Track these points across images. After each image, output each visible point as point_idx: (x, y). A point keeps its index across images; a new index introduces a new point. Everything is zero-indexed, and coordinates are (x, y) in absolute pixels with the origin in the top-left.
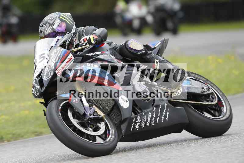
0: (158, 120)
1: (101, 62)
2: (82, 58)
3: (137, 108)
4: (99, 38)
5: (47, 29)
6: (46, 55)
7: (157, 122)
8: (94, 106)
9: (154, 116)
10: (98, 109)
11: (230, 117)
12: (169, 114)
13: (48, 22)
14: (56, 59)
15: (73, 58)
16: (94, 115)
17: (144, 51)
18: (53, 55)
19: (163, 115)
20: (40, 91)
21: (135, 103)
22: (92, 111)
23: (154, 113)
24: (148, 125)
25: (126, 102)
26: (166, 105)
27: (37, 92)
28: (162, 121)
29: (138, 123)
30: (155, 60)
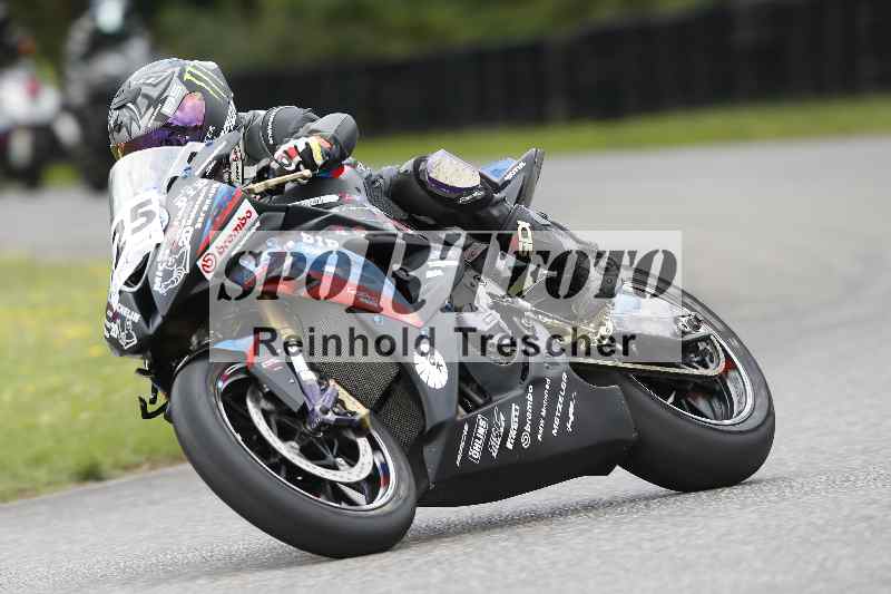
0: (541, 431)
2: (283, 214)
3: (472, 390)
4: (335, 148)
5: (141, 117)
6: (156, 208)
8: (332, 383)
9: (529, 415)
10: (347, 394)
13: (143, 91)
14: (196, 219)
15: (255, 215)
16: (335, 413)
17: (483, 193)
18: (183, 204)
19: (557, 413)
20: (144, 332)
21: (469, 373)
22: (328, 399)
23: (529, 405)
24: (509, 446)
25: (439, 366)
26: (565, 376)
27: (129, 336)
28: (554, 432)
29: (479, 439)
30: (519, 225)
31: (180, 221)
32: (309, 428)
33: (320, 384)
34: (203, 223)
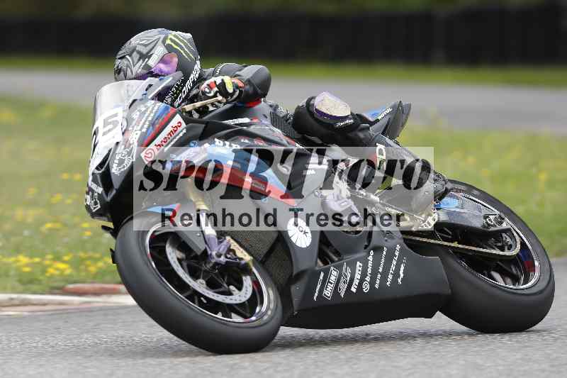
0: (378, 282)
1: (249, 140)
2: (204, 125)
3: (331, 251)
4: (247, 87)
5: (134, 66)
6: (120, 118)
7: (377, 286)
8: (228, 238)
9: (369, 271)
10: (238, 246)
11: (549, 289)
12: (404, 270)
13: (137, 49)
14: (143, 126)
15: (184, 125)
16: (226, 257)
17: (352, 121)
18: (137, 116)
19: (391, 271)
20: (104, 200)
21: (327, 239)
22: (223, 248)
23: (370, 264)
24: (354, 290)
25: (305, 233)
26: (398, 247)
27: (96, 203)
28: (388, 283)
29: (331, 283)
30: (377, 146)
31: (133, 127)
32: (208, 266)
33: (219, 238)
34: (148, 129)
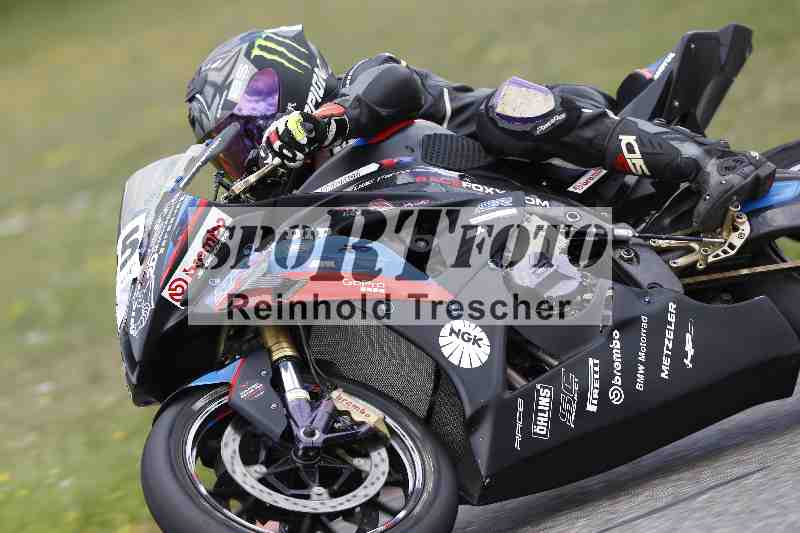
0: (641, 378)
7: (639, 387)
9: (618, 366)
10: (354, 401)
12: (694, 343)
13: (210, 79)
17: (563, 116)
19: (666, 352)
23: (617, 355)
24: (592, 408)
26: (672, 307)
28: (663, 375)
29: (544, 412)
30: (621, 140)
34: (166, 247)
